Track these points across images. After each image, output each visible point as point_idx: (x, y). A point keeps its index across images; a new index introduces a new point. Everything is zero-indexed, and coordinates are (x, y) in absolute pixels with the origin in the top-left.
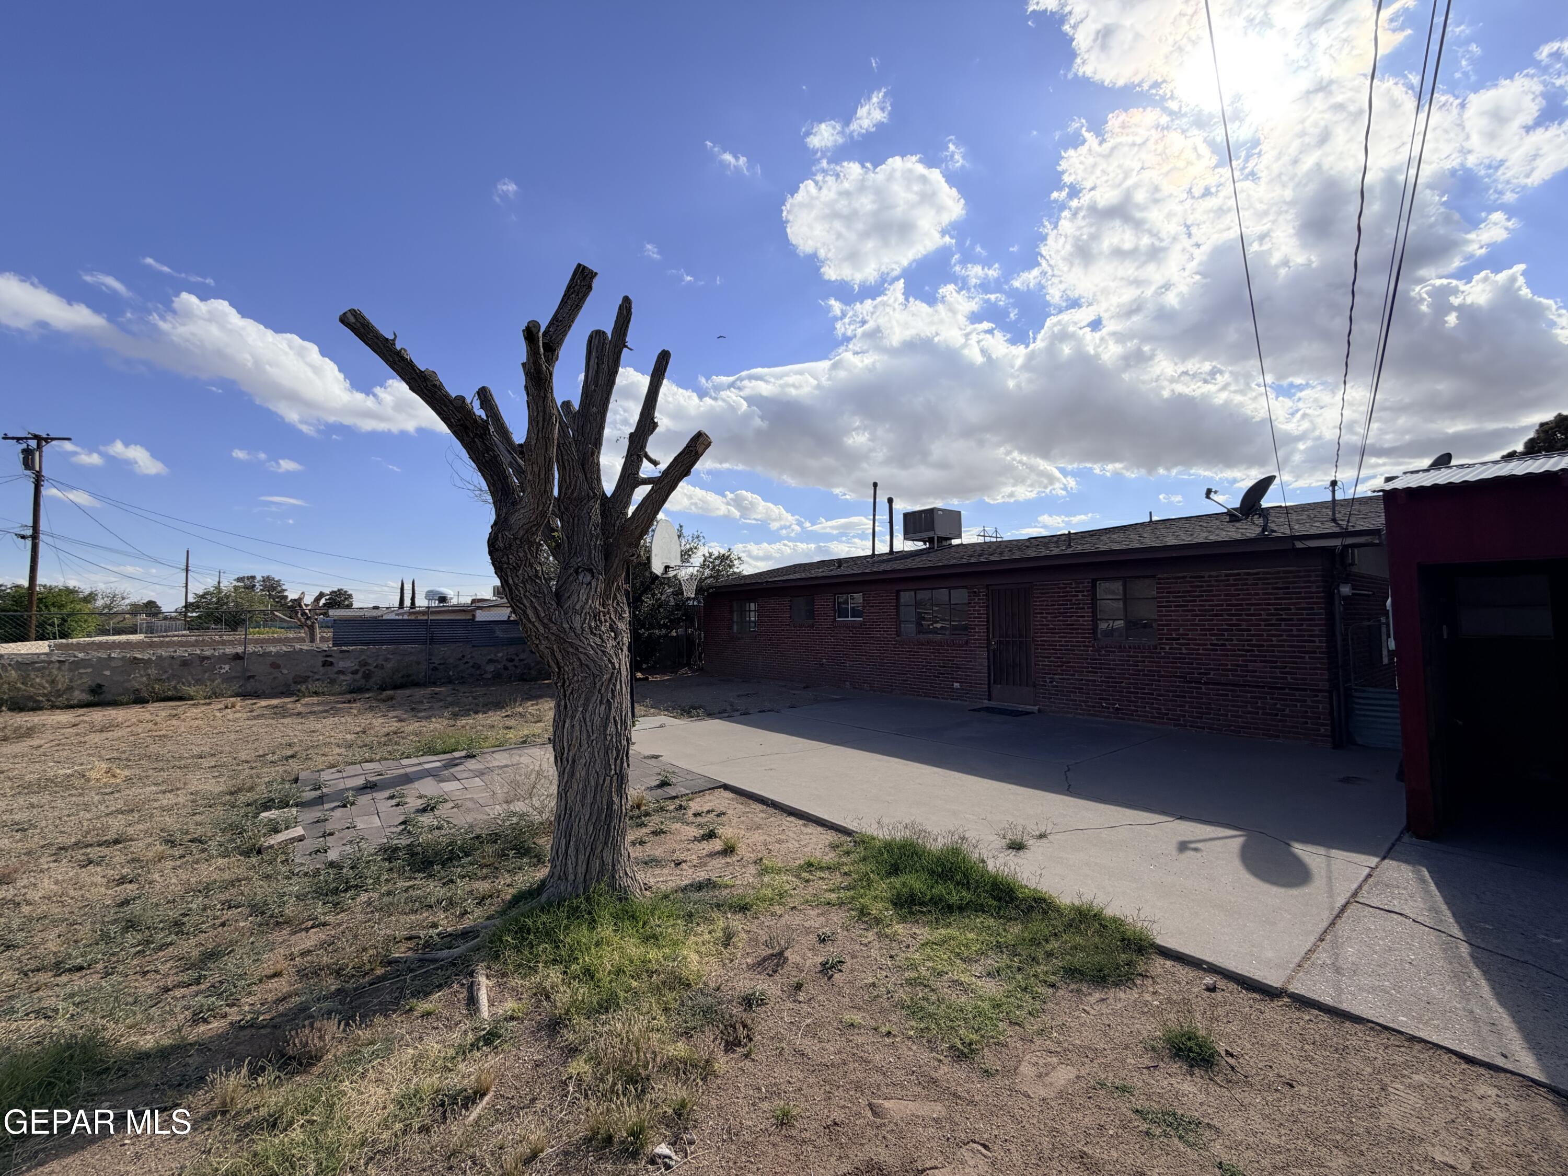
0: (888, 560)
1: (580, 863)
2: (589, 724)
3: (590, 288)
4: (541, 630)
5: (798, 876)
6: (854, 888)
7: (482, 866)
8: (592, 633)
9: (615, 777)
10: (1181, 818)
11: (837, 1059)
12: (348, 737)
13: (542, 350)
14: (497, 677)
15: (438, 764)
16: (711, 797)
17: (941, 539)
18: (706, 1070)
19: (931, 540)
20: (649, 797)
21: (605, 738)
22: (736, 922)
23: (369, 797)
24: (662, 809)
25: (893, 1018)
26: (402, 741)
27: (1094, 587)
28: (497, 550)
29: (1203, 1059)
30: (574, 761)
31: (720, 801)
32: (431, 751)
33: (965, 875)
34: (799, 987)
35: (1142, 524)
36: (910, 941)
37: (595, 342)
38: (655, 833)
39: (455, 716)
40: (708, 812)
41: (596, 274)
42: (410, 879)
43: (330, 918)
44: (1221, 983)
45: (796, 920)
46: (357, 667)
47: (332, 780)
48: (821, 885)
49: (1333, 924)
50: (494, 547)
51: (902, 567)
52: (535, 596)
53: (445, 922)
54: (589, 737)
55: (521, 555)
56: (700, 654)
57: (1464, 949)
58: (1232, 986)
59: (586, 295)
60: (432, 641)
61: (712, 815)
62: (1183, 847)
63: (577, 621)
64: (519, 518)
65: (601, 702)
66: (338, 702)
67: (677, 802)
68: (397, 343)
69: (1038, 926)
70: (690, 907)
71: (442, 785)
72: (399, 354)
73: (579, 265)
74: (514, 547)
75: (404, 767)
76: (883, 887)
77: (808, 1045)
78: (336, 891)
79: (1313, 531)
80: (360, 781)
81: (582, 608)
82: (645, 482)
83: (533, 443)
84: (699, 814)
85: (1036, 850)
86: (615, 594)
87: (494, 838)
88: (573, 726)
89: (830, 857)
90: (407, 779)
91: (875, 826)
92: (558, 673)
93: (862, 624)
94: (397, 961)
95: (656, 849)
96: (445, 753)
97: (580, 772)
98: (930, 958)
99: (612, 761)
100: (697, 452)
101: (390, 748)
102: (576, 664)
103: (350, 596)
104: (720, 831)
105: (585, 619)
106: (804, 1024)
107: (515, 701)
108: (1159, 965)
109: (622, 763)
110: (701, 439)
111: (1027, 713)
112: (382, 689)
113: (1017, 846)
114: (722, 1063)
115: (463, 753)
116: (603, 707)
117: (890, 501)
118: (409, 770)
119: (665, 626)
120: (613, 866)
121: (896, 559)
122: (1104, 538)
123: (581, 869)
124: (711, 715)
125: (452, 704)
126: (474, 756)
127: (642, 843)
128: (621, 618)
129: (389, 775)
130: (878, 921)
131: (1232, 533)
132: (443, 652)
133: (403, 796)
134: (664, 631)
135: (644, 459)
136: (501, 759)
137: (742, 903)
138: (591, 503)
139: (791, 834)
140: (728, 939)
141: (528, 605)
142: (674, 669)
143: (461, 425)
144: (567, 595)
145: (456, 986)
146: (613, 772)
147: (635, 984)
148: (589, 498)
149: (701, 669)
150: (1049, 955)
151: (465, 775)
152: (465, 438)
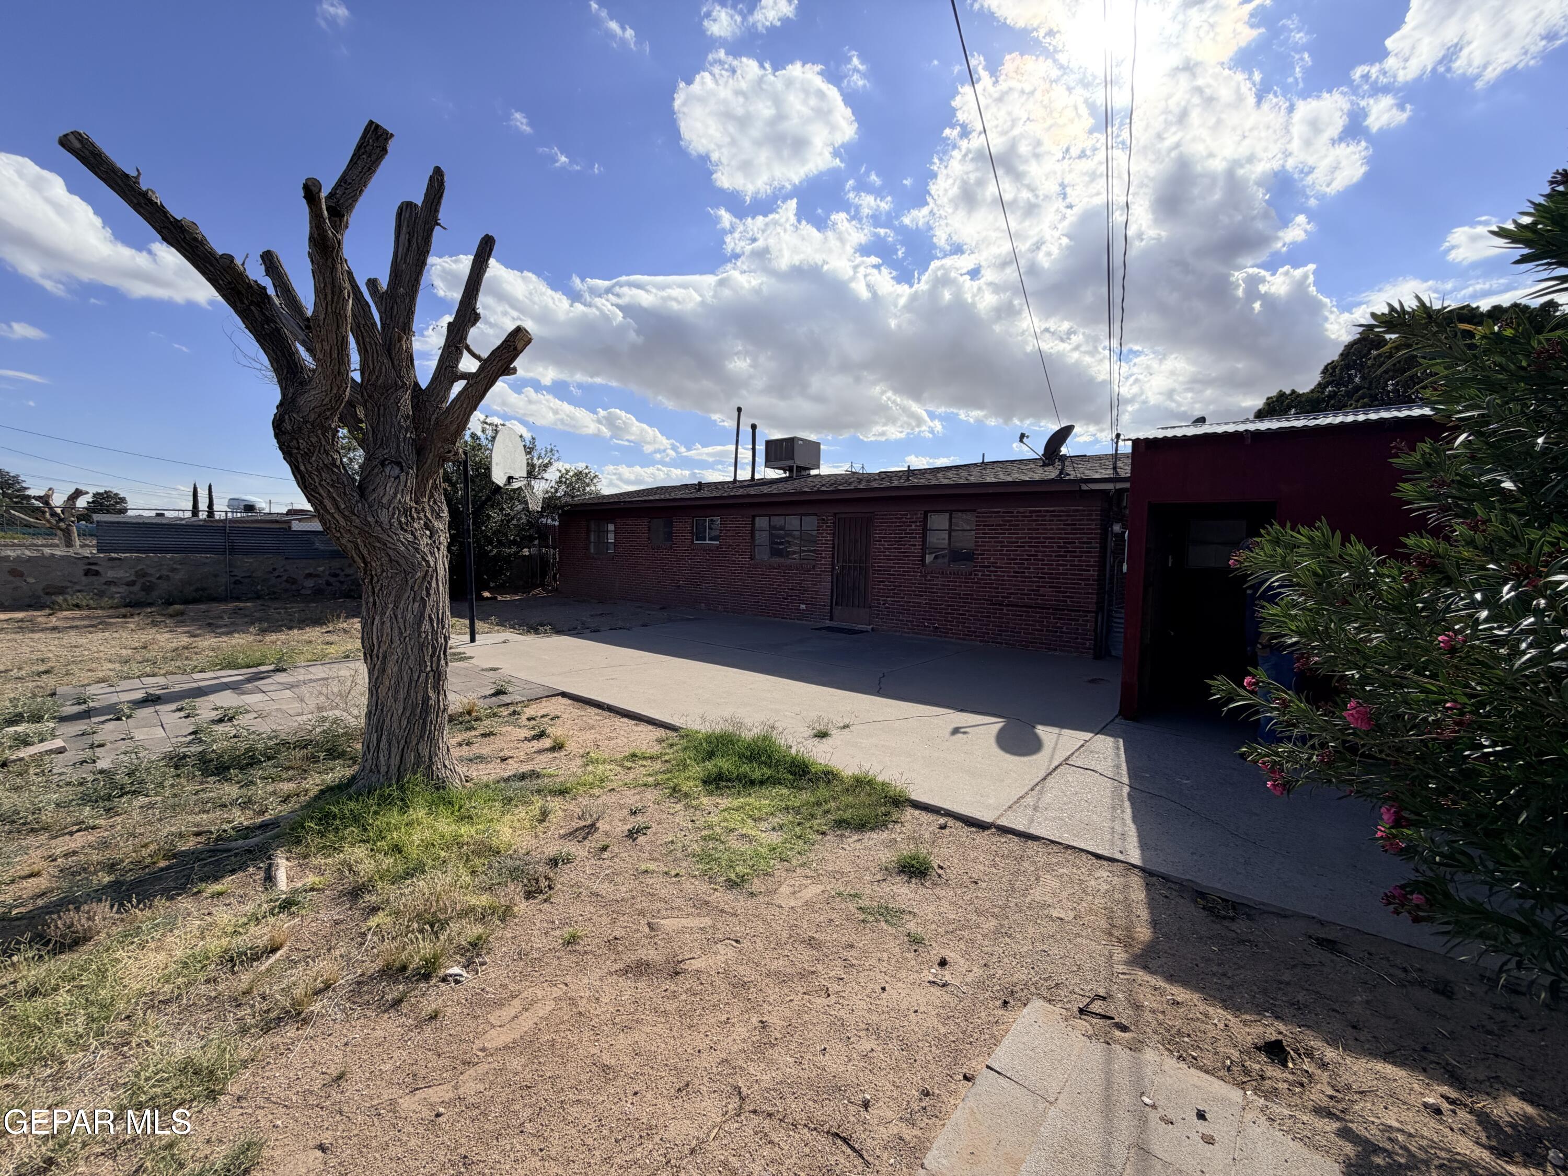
0: (749, 486)
1: (393, 755)
2: (400, 620)
3: (385, 151)
4: (342, 522)
5: (622, 766)
6: (671, 772)
7: (288, 769)
8: (402, 529)
9: (431, 674)
10: (962, 711)
11: (628, 895)
12: (124, 652)
13: (326, 213)
14: (318, 594)
15: (240, 678)
16: (548, 704)
17: (801, 469)
18: (506, 914)
19: (790, 469)
20: (481, 703)
21: (419, 635)
22: (555, 803)
23: (152, 709)
24: (495, 715)
25: (684, 864)
26: (195, 657)
27: (926, 517)
28: (284, 433)
29: (921, 872)
30: (385, 657)
31: (559, 706)
32: (232, 665)
33: (769, 756)
34: (605, 848)
35: (975, 464)
36: (712, 809)
37: (406, 215)
38: (484, 735)
39: (263, 631)
40: (542, 717)
41: (392, 135)
42: (201, 783)
43: (101, 822)
44: (951, 822)
45: (613, 799)
46: (133, 578)
47: (100, 695)
48: (640, 772)
49: (1044, 779)
50: (280, 430)
51: (759, 492)
52: (332, 486)
53: (241, 818)
54: (401, 633)
55: (314, 440)
56: (555, 575)
57: (1126, 790)
58: (959, 824)
59: (380, 158)
60: (233, 550)
61: (546, 719)
62: (956, 731)
63: (384, 516)
64: (311, 399)
65: (414, 600)
66: (109, 617)
67: (511, 709)
68: (141, 180)
69: (823, 792)
70: (510, 793)
71: (243, 697)
72: (144, 195)
73: (371, 123)
74: (305, 431)
75: (196, 681)
76: (697, 770)
77: (604, 888)
78: (109, 798)
79: (1097, 476)
80: (139, 695)
81: (390, 502)
82: (464, 376)
83: (322, 317)
84: (534, 719)
85: (838, 736)
86: (431, 492)
87: (302, 744)
88: (383, 623)
89: (656, 749)
90: (200, 692)
91: (699, 721)
92: (365, 570)
93: (718, 547)
94: (183, 854)
95: (482, 748)
96: (248, 667)
97: (392, 668)
98: (726, 820)
99: (427, 658)
100: (515, 349)
101: (178, 663)
102: (385, 560)
103: (123, 500)
104: (550, 730)
105: (394, 514)
106: (603, 874)
107: (338, 617)
108: (910, 813)
109: (439, 660)
110: (520, 335)
111: (862, 632)
112: (169, 603)
113: (822, 735)
114: (522, 906)
115: (271, 667)
116: (416, 605)
117: (754, 427)
118: (202, 684)
119: (514, 542)
120: (430, 758)
121: (757, 485)
122: (940, 475)
123: (395, 761)
124: (559, 632)
125: (260, 620)
126: (285, 670)
127: (469, 744)
128: (438, 517)
129: (177, 688)
130: (686, 795)
131: (1039, 474)
132: (245, 563)
133: (194, 708)
134: (514, 549)
135: (465, 353)
136: (319, 672)
137: (563, 788)
138: (399, 393)
139: (622, 733)
140: (544, 815)
141: (325, 495)
142: (526, 588)
143: (232, 289)
144: (372, 488)
145: (251, 870)
146: (429, 669)
147: (443, 854)
148: (396, 387)
149: (555, 590)
150: (827, 812)
151: (272, 688)
152: (239, 305)
